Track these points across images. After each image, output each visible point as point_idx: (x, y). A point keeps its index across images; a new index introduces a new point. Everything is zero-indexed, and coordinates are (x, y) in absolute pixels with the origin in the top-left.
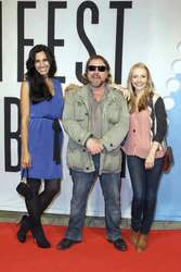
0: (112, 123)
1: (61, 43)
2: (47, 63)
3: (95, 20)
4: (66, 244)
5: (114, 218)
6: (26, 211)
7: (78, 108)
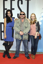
0: (26, 27)
1: (14, 9)
2: (10, 14)
3: (22, 3)
4: (15, 58)
5: (27, 51)
6: (5, 50)
7: (17, 24)
